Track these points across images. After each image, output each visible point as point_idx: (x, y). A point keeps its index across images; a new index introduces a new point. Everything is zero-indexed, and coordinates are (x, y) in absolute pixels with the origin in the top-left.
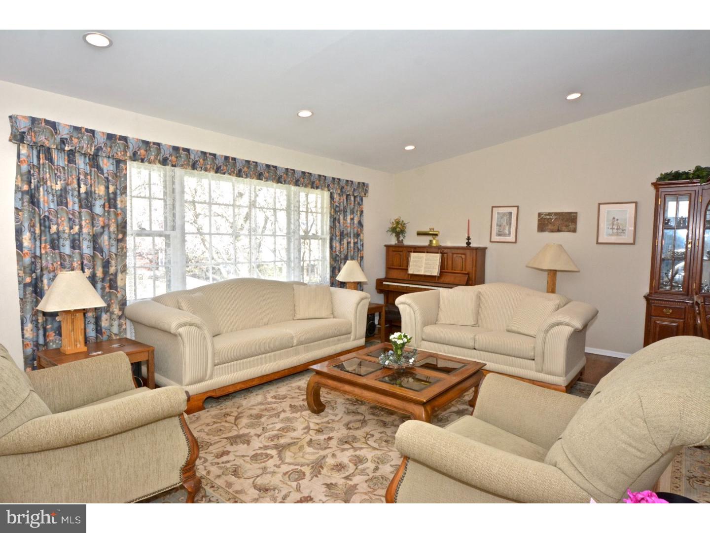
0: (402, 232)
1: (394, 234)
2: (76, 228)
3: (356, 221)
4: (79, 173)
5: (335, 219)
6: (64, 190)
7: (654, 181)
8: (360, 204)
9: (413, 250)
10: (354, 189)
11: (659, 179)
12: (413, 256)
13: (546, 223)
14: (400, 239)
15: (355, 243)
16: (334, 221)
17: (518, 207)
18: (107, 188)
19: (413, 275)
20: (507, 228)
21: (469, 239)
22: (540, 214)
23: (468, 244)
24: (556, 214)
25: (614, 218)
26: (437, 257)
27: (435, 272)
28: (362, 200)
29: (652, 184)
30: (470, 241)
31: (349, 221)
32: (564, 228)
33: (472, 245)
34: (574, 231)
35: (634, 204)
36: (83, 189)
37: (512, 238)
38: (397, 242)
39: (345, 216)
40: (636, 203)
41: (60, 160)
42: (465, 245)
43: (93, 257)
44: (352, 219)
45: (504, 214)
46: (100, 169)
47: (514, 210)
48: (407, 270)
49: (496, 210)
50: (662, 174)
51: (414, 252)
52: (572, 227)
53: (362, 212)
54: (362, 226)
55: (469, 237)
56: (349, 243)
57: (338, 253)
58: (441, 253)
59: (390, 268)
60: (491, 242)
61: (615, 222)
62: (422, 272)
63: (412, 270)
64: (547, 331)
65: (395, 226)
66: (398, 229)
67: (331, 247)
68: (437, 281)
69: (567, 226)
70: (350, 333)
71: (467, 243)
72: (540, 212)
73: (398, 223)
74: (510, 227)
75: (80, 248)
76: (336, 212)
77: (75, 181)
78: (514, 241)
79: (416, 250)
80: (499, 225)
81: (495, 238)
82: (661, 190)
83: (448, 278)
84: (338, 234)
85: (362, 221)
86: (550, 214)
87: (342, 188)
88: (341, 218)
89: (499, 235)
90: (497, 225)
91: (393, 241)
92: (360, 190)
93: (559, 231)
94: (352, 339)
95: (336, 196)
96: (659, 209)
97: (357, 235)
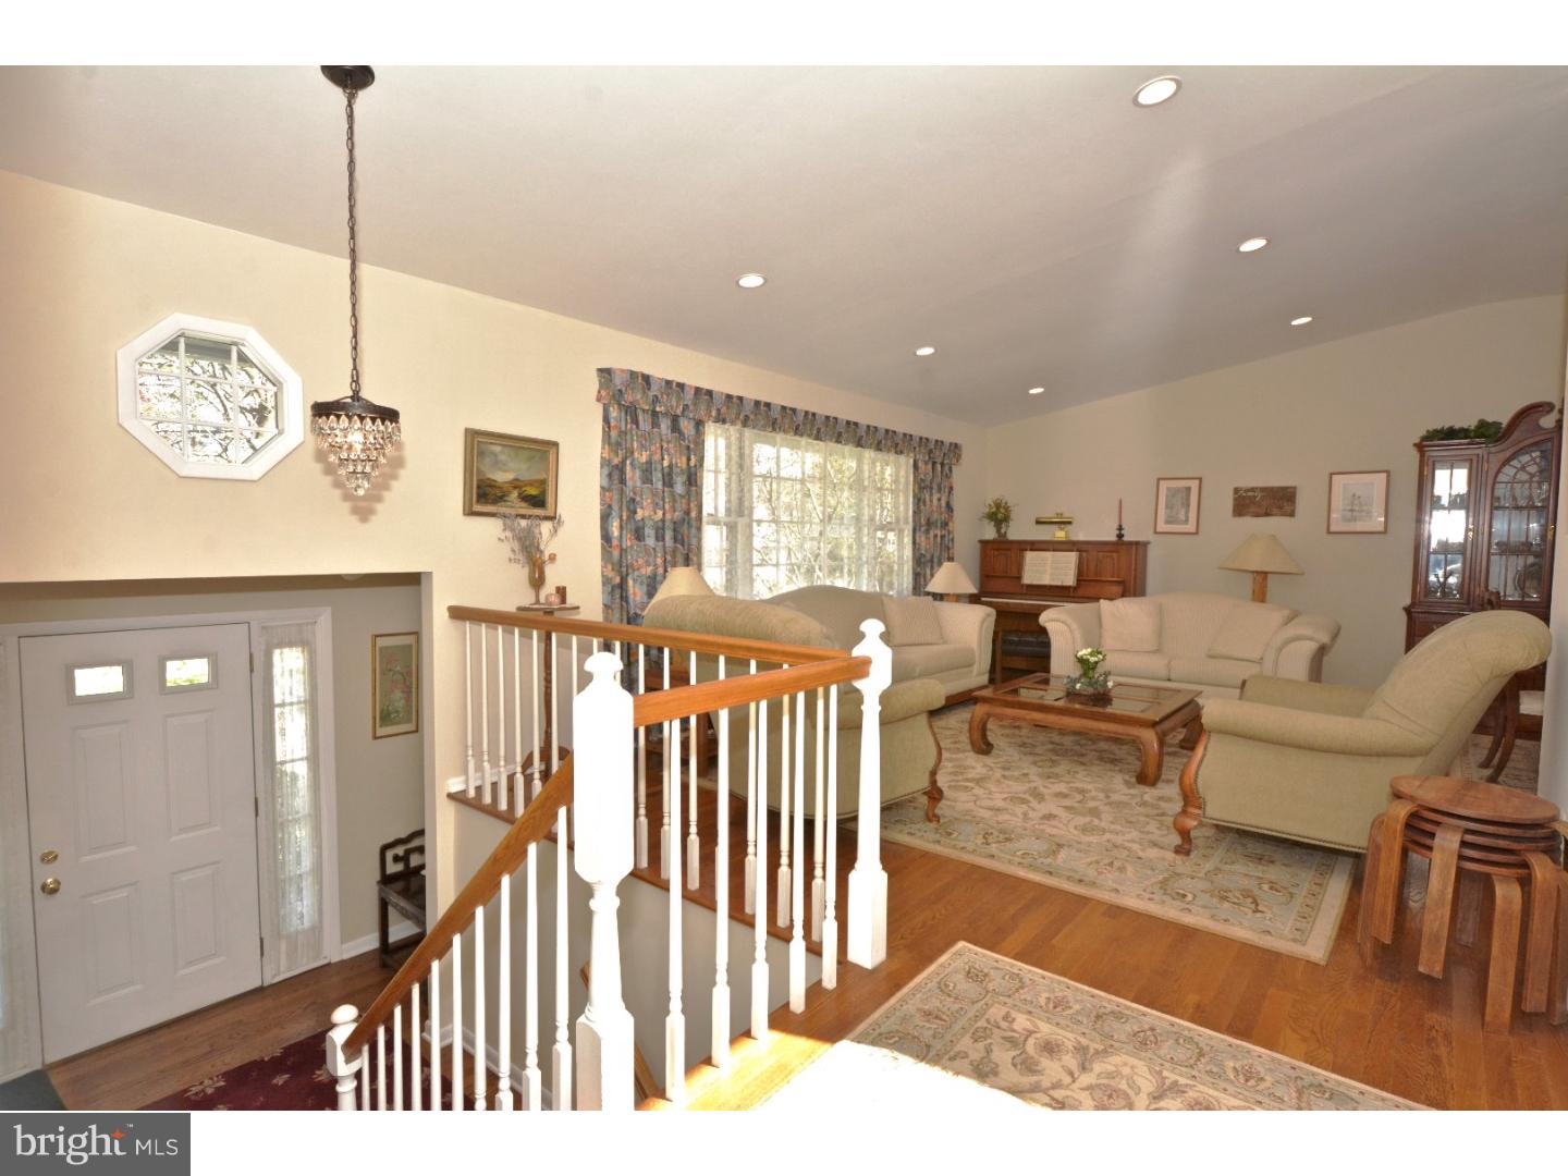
0: (1006, 519)
1: (993, 523)
2: (660, 513)
3: (943, 503)
4: (662, 440)
5: (919, 500)
6: (649, 462)
7: (1417, 441)
8: (948, 476)
9: (1029, 547)
10: (944, 454)
11: (1425, 438)
12: (1030, 556)
13: (1248, 503)
14: (1003, 531)
15: (942, 537)
16: (918, 501)
17: (1200, 479)
18: (689, 459)
19: (1030, 587)
20: (1183, 512)
21: (1120, 528)
22: (1236, 490)
23: (1120, 536)
24: (1263, 490)
25: (1354, 495)
26: (1071, 558)
27: (1069, 580)
28: (950, 470)
29: (1415, 445)
30: (1123, 532)
31: (935, 501)
32: (1275, 511)
33: (1125, 539)
34: (1292, 514)
35: (1384, 475)
36: (666, 463)
37: (1191, 527)
38: (996, 536)
39: (931, 495)
40: (1388, 472)
41: (645, 422)
42: (1113, 538)
43: (674, 551)
44: (939, 500)
45: (1178, 490)
46: (681, 433)
47: (1194, 485)
48: (1019, 578)
49: (1164, 485)
50: (1428, 431)
51: (1031, 550)
52: (1288, 508)
53: (951, 488)
54: (952, 511)
55: (1120, 526)
56: (936, 536)
57: (923, 552)
58: (1078, 550)
59: (987, 576)
60: (1156, 533)
61: (1356, 502)
62: (1046, 581)
63: (1028, 579)
64: (1280, 650)
65: (994, 510)
66: (999, 515)
67: (914, 543)
68: (1072, 595)
69: (1281, 508)
70: (971, 665)
71: (1118, 536)
72: (1236, 486)
73: (998, 506)
74: (1187, 512)
75: (663, 540)
76: (920, 488)
77: (659, 451)
78: (1194, 531)
79: (1034, 547)
80: (1169, 506)
81: (1162, 527)
82: (1427, 454)
83: (1091, 590)
84: (923, 522)
85: (951, 503)
86: (1253, 490)
87: (930, 452)
88: (927, 497)
89: (1168, 522)
90: (1167, 507)
91: (990, 533)
92: (951, 455)
93: (1267, 514)
94: (975, 673)
95: (920, 464)
96: (1424, 482)
97: (945, 524)
